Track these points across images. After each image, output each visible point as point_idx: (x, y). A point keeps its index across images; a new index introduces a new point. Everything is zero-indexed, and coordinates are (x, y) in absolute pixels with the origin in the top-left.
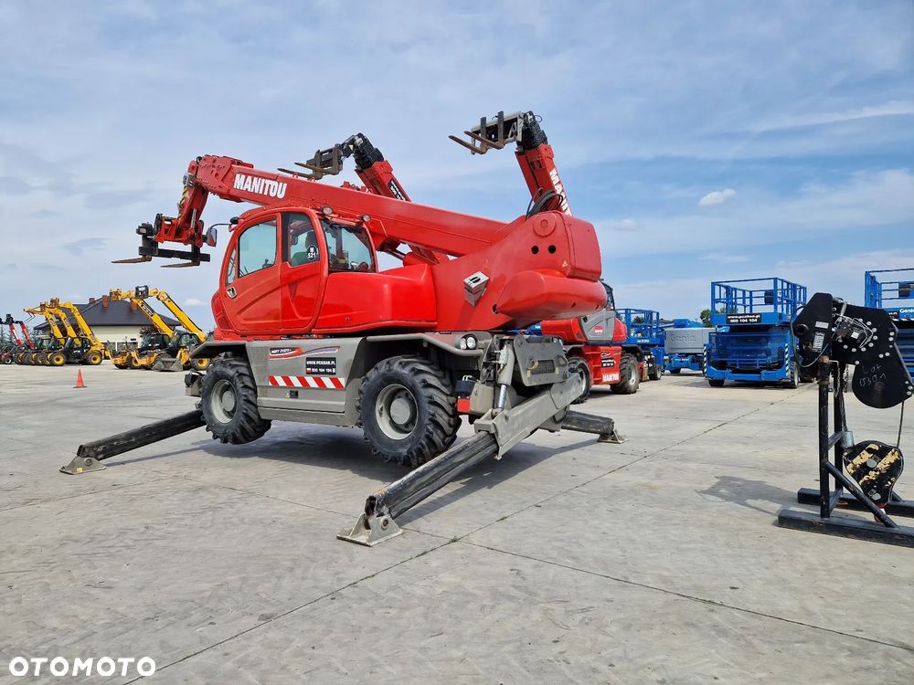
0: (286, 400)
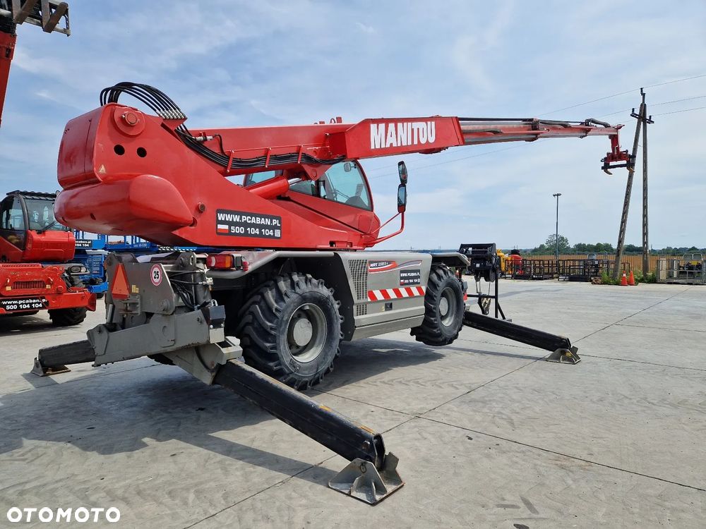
0: (383, 313)
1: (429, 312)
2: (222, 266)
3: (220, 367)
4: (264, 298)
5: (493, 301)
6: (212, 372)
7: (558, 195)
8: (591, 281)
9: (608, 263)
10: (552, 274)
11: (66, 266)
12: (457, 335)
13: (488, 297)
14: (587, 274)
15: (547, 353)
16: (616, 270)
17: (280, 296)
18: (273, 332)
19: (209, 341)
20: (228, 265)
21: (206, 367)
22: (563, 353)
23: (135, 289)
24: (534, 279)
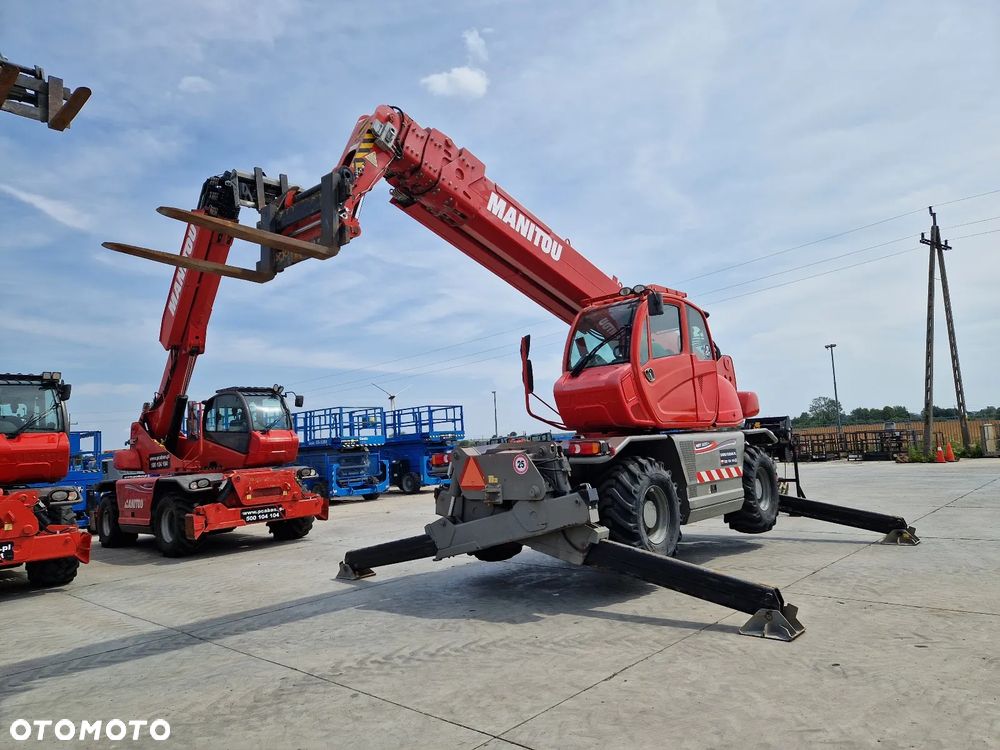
0: (710, 496)
1: (749, 494)
2: (588, 452)
3: (593, 546)
4: (619, 481)
5: (793, 485)
6: (583, 551)
7: (832, 346)
8: (895, 459)
9: (913, 433)
10: (838, 453)
11: (298, 468)
12: (775, 521)
13: (785, 481)
14: (885, 450)
15: (880, 536)
16: (926, 441)
17: (634, 478)
18: (634, 513)
19: (589, 521)
20: (595, 451)
21: (576, 549)
22: (900, 534)
23: (492, 479)
24: (814, 460)
